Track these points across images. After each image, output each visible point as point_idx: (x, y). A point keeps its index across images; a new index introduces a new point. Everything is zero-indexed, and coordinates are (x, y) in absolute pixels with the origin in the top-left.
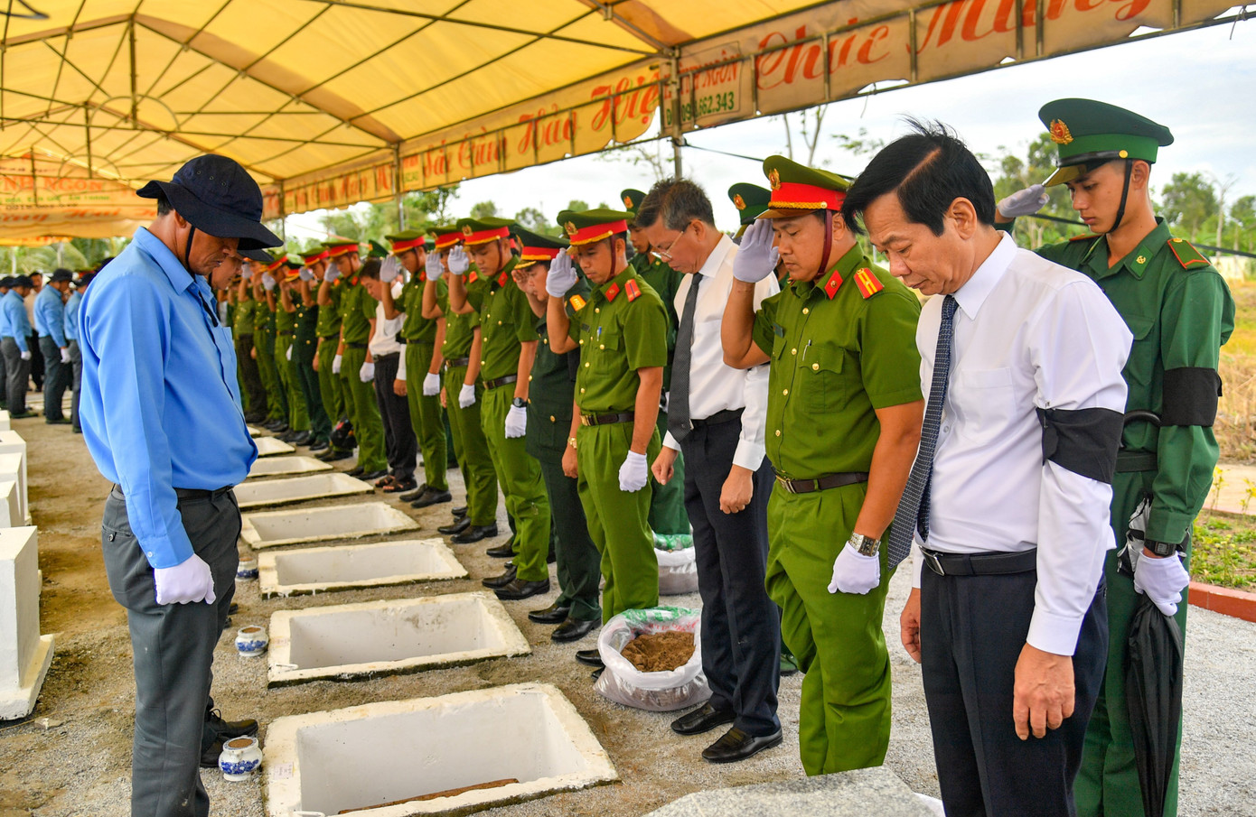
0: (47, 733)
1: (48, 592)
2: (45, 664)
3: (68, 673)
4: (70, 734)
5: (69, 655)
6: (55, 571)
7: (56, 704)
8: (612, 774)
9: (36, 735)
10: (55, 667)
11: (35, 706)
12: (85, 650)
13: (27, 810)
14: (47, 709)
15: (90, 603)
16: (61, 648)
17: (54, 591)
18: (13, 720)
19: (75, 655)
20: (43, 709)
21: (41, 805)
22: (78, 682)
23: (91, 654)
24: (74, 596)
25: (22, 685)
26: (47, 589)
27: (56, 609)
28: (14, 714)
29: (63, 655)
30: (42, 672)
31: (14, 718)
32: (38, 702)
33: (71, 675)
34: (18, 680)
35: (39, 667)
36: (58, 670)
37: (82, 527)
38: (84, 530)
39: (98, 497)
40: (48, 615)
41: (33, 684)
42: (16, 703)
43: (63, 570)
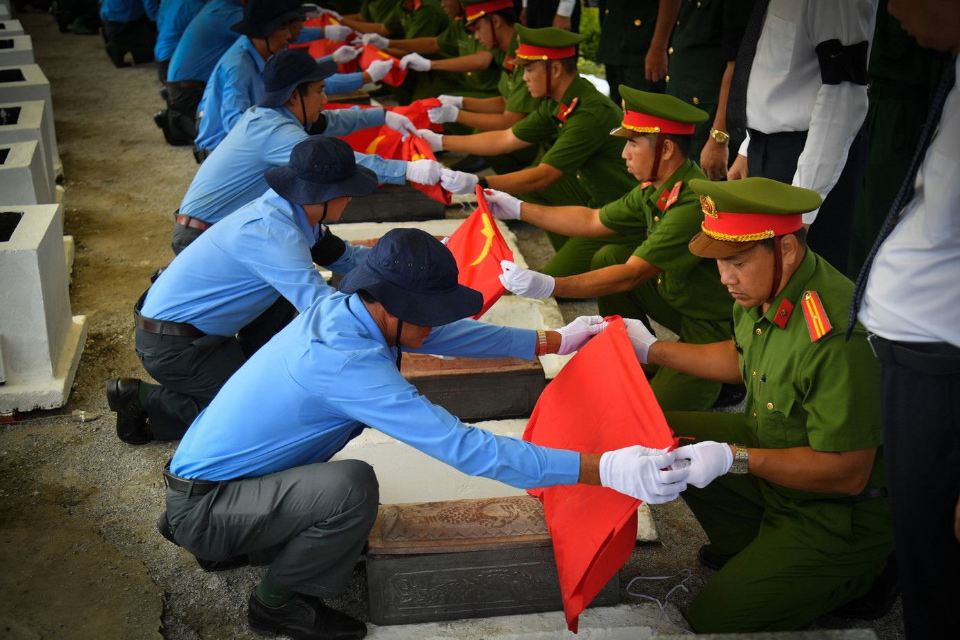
0: (82, 426)
1: (82, 260)
2: (78, 349)
3: (101, 360)
4: (104, 429)
5: (102, 339)
6: (88, 235)
7: (90, 394)
8: (651, 534)
9: (72, 427)
10: (89, 352)
11: (71, 395)
12: (118, 334)
13: (65, 507)
14: (82, 399)
15: (122, 277)
16: (94, 330)
17: (87, 260)
18: (49, 410)
19: (108, 339)
20: (78, 399)
21: (79, 502)
22: (110, 371)
23: (123, 340)
24: (106, 267)
25: (56, 374)
26: (80, 256)
27: (90, 282)
28: (50, 404)
29: (97, 337)
30: (75, 359)
31: (50, 408)
32: (73, 390)
33: (105, 362)
34: (51, 370)
35: (72, 355)
36: (91, 355)
37: (115, 178)
38: (118, 182)
39: (131, 140)
40: (81, 288)
41: (66, 374)
42: (51, 394)
43: (96, 233)
